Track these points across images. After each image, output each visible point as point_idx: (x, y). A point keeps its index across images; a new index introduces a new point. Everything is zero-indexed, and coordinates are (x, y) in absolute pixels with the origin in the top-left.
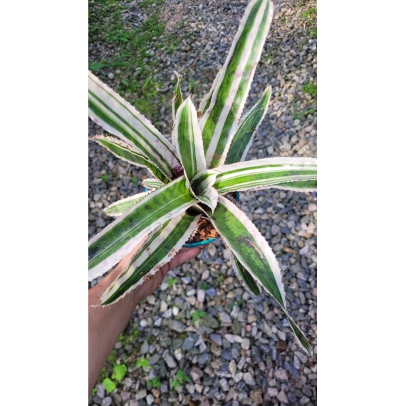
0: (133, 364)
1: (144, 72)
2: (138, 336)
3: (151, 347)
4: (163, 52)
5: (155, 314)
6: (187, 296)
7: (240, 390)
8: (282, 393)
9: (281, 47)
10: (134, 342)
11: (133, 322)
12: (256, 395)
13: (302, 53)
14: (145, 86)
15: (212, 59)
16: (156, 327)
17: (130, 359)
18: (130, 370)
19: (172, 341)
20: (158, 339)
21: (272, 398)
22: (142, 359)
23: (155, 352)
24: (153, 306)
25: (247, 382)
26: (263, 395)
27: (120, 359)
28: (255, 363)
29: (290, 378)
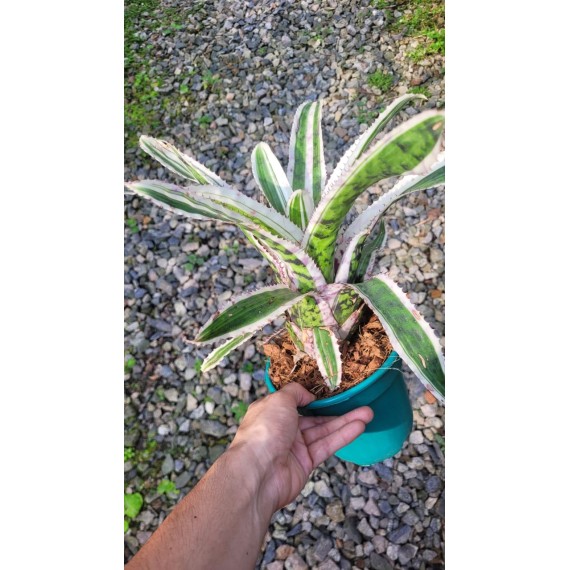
0: (151, 491)
1: (133, 64)
2: (157, 449)
3: (177, 462)
4: (160, 33)
5: (180, 415)
6: (226, 385)
7: (311, 506)
8: (371, 502)
9: (334, 22)
10: (151, 459)
11: (148, 430)
12: (334, 510)
13: (364, 30)
14: (137, 84)
15: (234, 41)
16: (181, 434)
17: (147, 483)
18: (148, 500)
19: (208, 451)
20: (186, 450)
21: (357, 511)
22: (166, 482)
23: (184, 469)
24: (176, 404)
25: (321, 495)
26: (344, 510)
27: (131, 486)
28: (330, 466)
29: (379, 482)
